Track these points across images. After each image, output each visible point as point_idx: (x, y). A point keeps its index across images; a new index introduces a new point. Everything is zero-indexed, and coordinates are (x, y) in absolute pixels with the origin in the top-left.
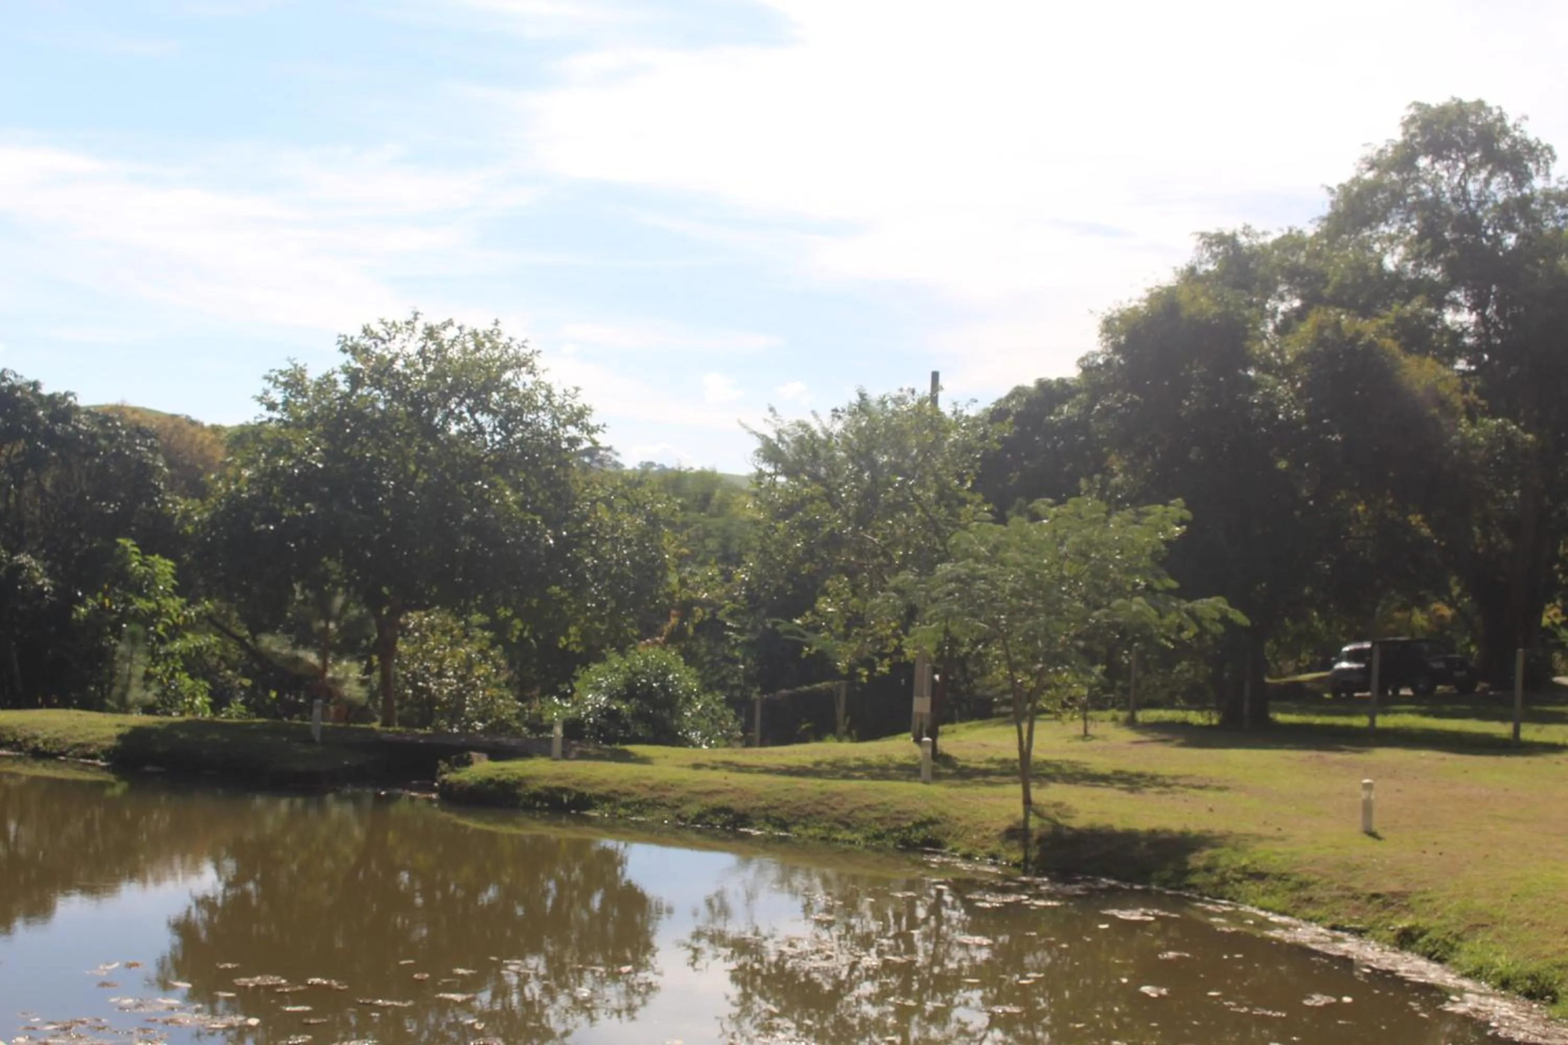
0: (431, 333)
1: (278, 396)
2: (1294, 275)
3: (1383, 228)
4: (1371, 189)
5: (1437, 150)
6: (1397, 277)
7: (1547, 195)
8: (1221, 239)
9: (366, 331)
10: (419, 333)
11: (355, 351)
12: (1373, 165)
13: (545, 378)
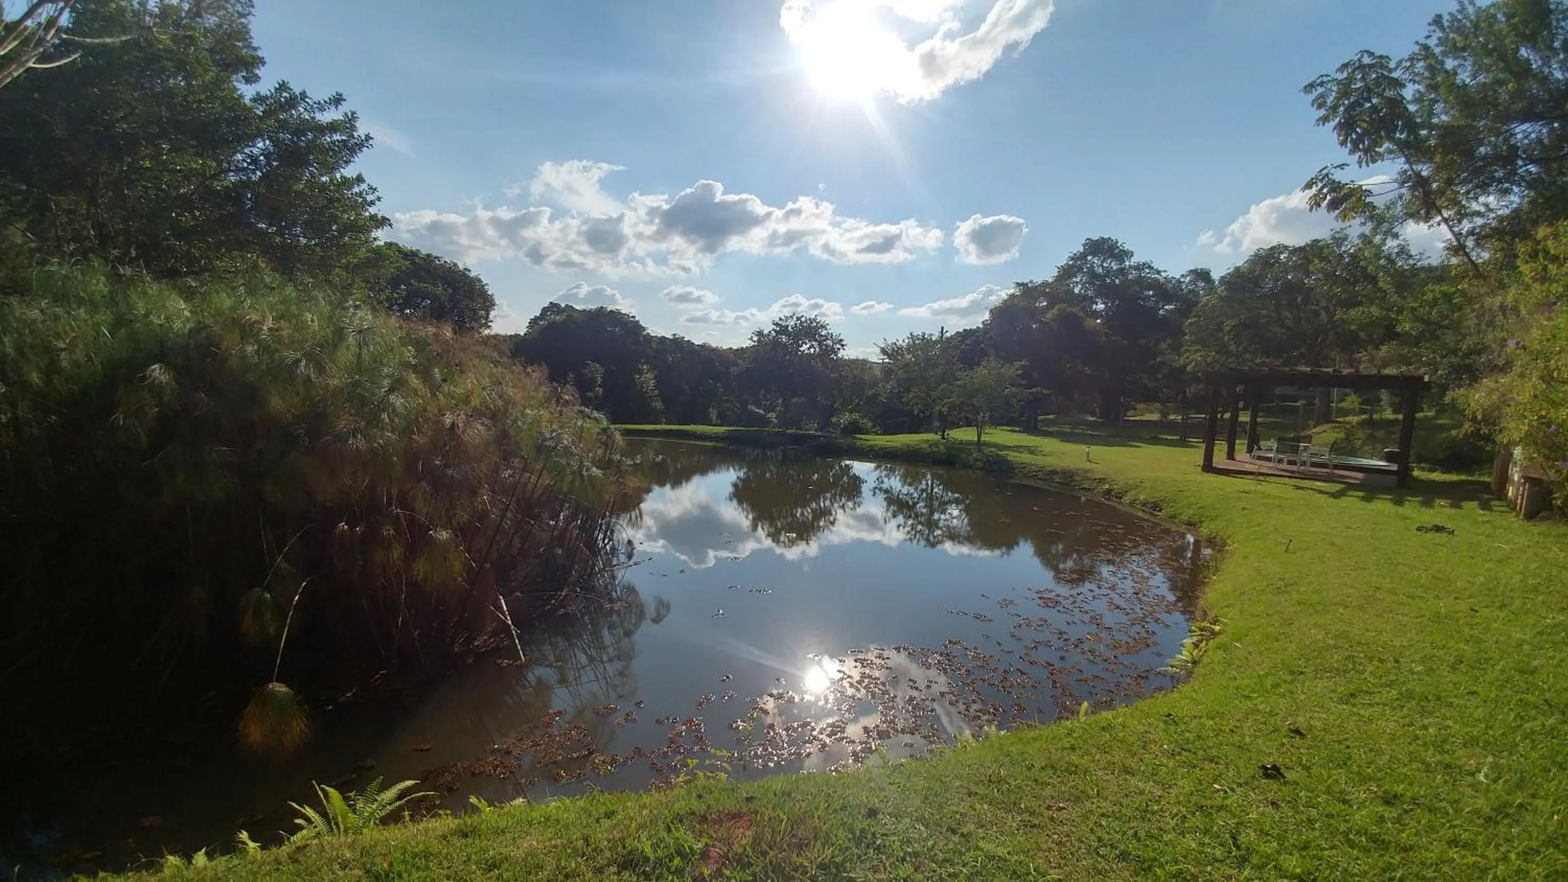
0: (798, 319)
1: (755, 338)
2: (1045, 294)
3: (1075, 280)
4: (1072, 267)
5: (1094, 254)
6: (1079, 295)
7: (1130, 267)
8: (1022, 284)
9: (781, 319)
10: (795, 318)
11: (777, 324)
12: (1072, 259)
13: (830, 332)
